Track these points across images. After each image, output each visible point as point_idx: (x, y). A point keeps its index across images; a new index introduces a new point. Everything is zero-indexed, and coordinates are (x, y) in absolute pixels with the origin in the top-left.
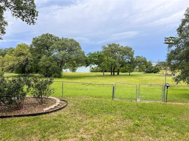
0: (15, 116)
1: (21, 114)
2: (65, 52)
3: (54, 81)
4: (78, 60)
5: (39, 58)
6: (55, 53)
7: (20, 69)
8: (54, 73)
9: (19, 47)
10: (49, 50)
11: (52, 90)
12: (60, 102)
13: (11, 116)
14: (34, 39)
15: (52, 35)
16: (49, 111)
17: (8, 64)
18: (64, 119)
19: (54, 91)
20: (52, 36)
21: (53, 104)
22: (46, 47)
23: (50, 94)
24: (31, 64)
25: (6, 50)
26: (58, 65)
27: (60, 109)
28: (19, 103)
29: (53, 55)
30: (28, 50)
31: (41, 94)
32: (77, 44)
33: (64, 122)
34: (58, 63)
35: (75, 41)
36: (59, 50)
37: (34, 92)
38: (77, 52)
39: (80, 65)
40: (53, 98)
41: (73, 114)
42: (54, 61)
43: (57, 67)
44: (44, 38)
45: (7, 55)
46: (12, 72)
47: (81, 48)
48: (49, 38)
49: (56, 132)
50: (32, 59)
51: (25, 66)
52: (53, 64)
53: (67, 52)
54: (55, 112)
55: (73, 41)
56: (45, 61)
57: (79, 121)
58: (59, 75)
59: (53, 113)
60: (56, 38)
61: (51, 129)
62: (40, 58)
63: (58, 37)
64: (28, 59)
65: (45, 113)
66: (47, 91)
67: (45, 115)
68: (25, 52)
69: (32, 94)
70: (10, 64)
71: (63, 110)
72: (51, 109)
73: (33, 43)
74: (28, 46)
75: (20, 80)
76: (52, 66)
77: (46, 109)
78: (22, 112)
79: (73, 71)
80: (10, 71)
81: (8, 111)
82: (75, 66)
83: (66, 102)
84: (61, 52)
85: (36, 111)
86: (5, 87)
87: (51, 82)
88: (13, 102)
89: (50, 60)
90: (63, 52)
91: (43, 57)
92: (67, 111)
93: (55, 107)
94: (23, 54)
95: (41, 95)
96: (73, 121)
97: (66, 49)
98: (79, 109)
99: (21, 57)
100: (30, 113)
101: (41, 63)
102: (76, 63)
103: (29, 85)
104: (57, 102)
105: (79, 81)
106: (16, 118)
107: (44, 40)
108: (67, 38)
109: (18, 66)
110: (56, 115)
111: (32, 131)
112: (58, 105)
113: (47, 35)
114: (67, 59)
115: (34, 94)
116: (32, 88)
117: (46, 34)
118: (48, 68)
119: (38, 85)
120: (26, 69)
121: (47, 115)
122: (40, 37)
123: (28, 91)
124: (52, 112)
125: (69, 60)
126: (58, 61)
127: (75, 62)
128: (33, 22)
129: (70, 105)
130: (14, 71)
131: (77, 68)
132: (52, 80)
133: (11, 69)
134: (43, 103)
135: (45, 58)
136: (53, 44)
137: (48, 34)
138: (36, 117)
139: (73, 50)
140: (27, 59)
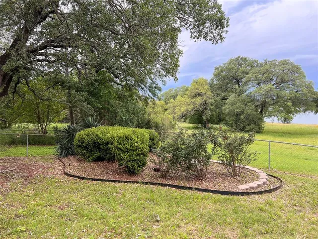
0: (197, 189)
1: (205, 187)
2: (270, 86)
3: (255, 138)
4: (298, 100)
5: (223, 99)
6: (252, 89)
7: (195, 117)
8: (249, 125)
9: (194, 84)
10: (240, 84)
11: (252, 156)
12: (267, 179)
13: (192, 188)
14: (217, 69)
15: (245, 59)
16: (249, 191)
17: (180, 110)
18: (279, 213)
19: (257, 158)
20: (247, 61)
21: (254, 180)
22: (236, 79)
23: (249, 162)
24: (211, 110)
25: (178, 89)
26: (256, 111)
27: (269, 191)
28: (200, 169)
29: (247, 92)
30: (207, 87)
31: (233, 159)
32: (295, 69)
33: (280, 217)
34: (256, 106)
35: (292, 64)
36: (259, 84)
37: (223, 155)
38: (295, 85)
39: (301, 109)
40: (253, 169)
41: (296, 205)
42: (250, 104)
43: (255, 113)
44: (233, 66)
45: (179, 97)
46: (185, 121)
47: (304, 76)
48: (240, 65)
49: (267, 233)
50: (213, 101)
51: (203, 112)
52: (247, 108)
53: (274, 86)
54: (261, 196)
55: (287, 64)
56: (233, 104)
57: (313, 223)
58: (259, 128)
59: (256, 196)
60: (253, 62)
61: (256, 225)
62: (226, 99)
63: (258, 61)
64: (207, 102)
65: (242, 194)
66: (243, 155)
67: (242, 197)
68: (203, 92)
69: (219, 157)
70: (183, 109)
71: (274, 194)
72: (252, 188)
73: (215, 75)
74: (207, 81)
75: (203, 134)
76: (245, 113)
77: (242, 187)
78: (205, 185)
79: (285, 121)
80: (183, 120)
81: (186, 179)
82: (290, 112)
83: (279, 179)
84: (262, 86)
85: (226, 186)
86: (183, 144)
87: (250, 141)
88: (193, 167)
89: (243, 101)
90: (265, 87)
91: (230, 98)
92: (282, 198)
93: (259, 186)
94: (199, 94)
95: (234, 161)
96: (299, 220)
97: (271, 80)
98: (308, 199)
99: (197, 99)
100: (217, 188)
101: (226, 108)
102: (293, 105)
103: (215, 144)
104: (261, 177)
105: (299, 140)
106: (198, 192)
107: (233, 68)
108: (275, 60)
109: (193, 113)
110: (262, 201)
111: (225, 220)
112: (264, 183)
113: (238, 60)
114: (274, 98)
115: (222, 159)
116: (220, 149)
117: (236, 58)
118: (238, 115)
119: (230, 144)
120: (204, 118)
121: (246, 197)
122: (226, 64)
123: (214, 153)
124: (254, 193)
125: (278, 101)
126: (257, 103)
127: (289, 104)
128: (221, 38)
129: (288, 187)
130: (187, 121)
131: (293, 114)
132: (253, 137)
133: (184, 117)
134: (236, 175)
135: (233, 99)
136: (247, 73)
137: (239, 57)
138: (227, 197)
139: (287, 82)
140: (205, 101)
